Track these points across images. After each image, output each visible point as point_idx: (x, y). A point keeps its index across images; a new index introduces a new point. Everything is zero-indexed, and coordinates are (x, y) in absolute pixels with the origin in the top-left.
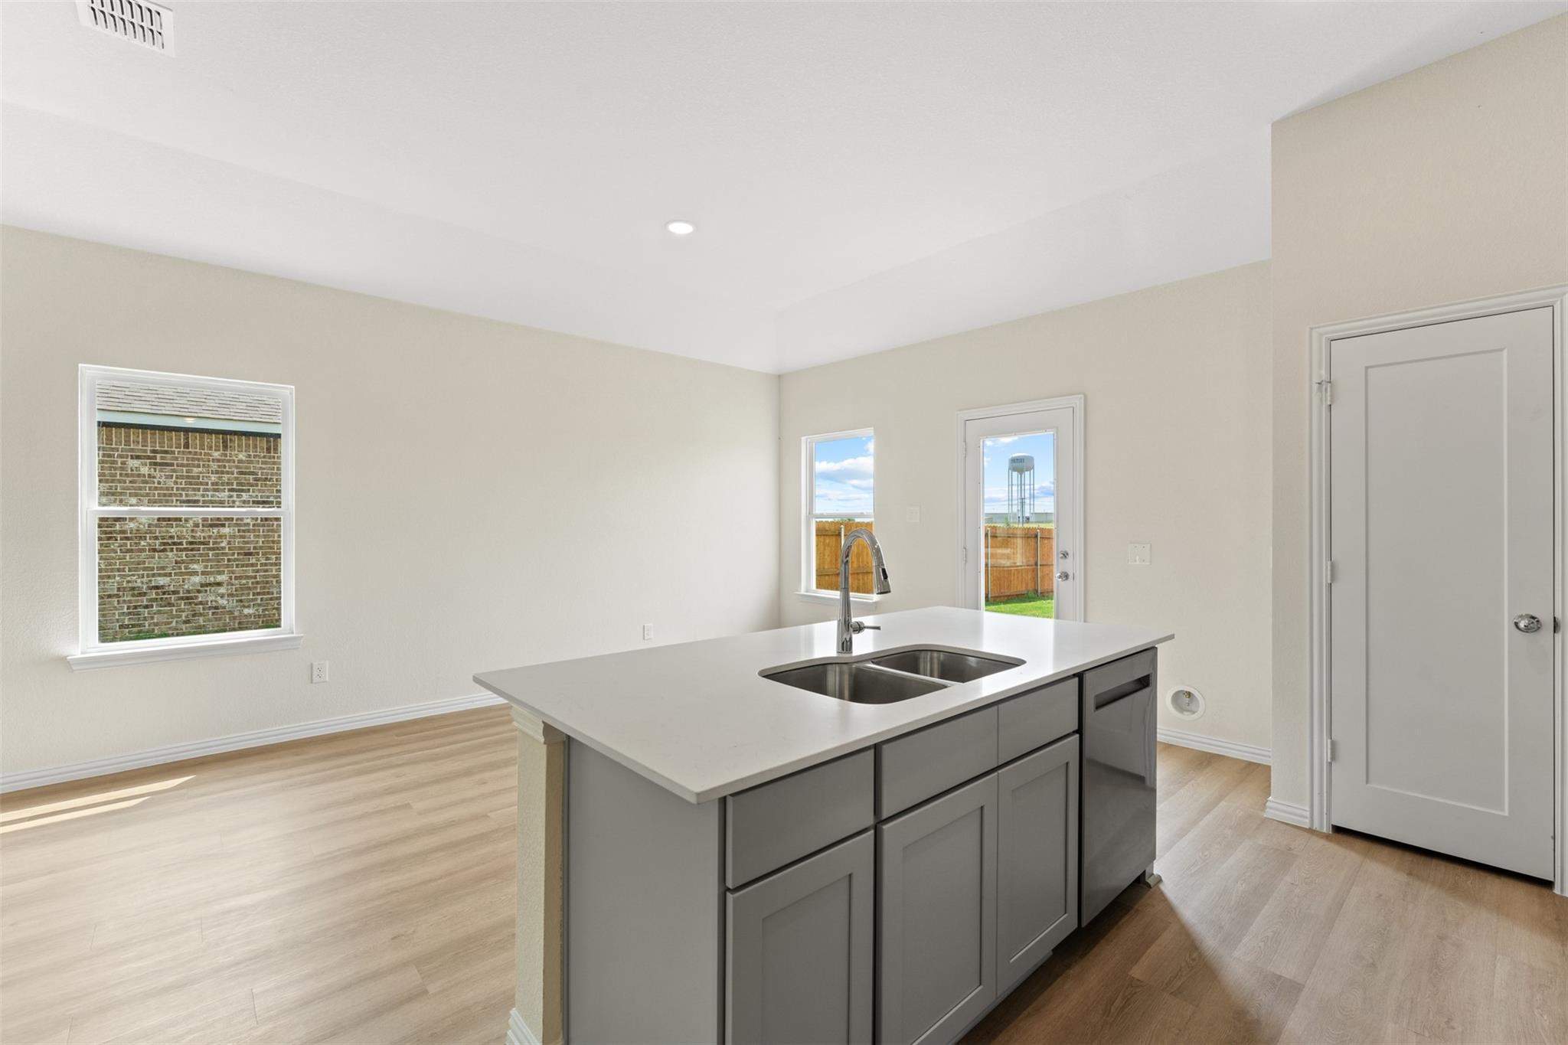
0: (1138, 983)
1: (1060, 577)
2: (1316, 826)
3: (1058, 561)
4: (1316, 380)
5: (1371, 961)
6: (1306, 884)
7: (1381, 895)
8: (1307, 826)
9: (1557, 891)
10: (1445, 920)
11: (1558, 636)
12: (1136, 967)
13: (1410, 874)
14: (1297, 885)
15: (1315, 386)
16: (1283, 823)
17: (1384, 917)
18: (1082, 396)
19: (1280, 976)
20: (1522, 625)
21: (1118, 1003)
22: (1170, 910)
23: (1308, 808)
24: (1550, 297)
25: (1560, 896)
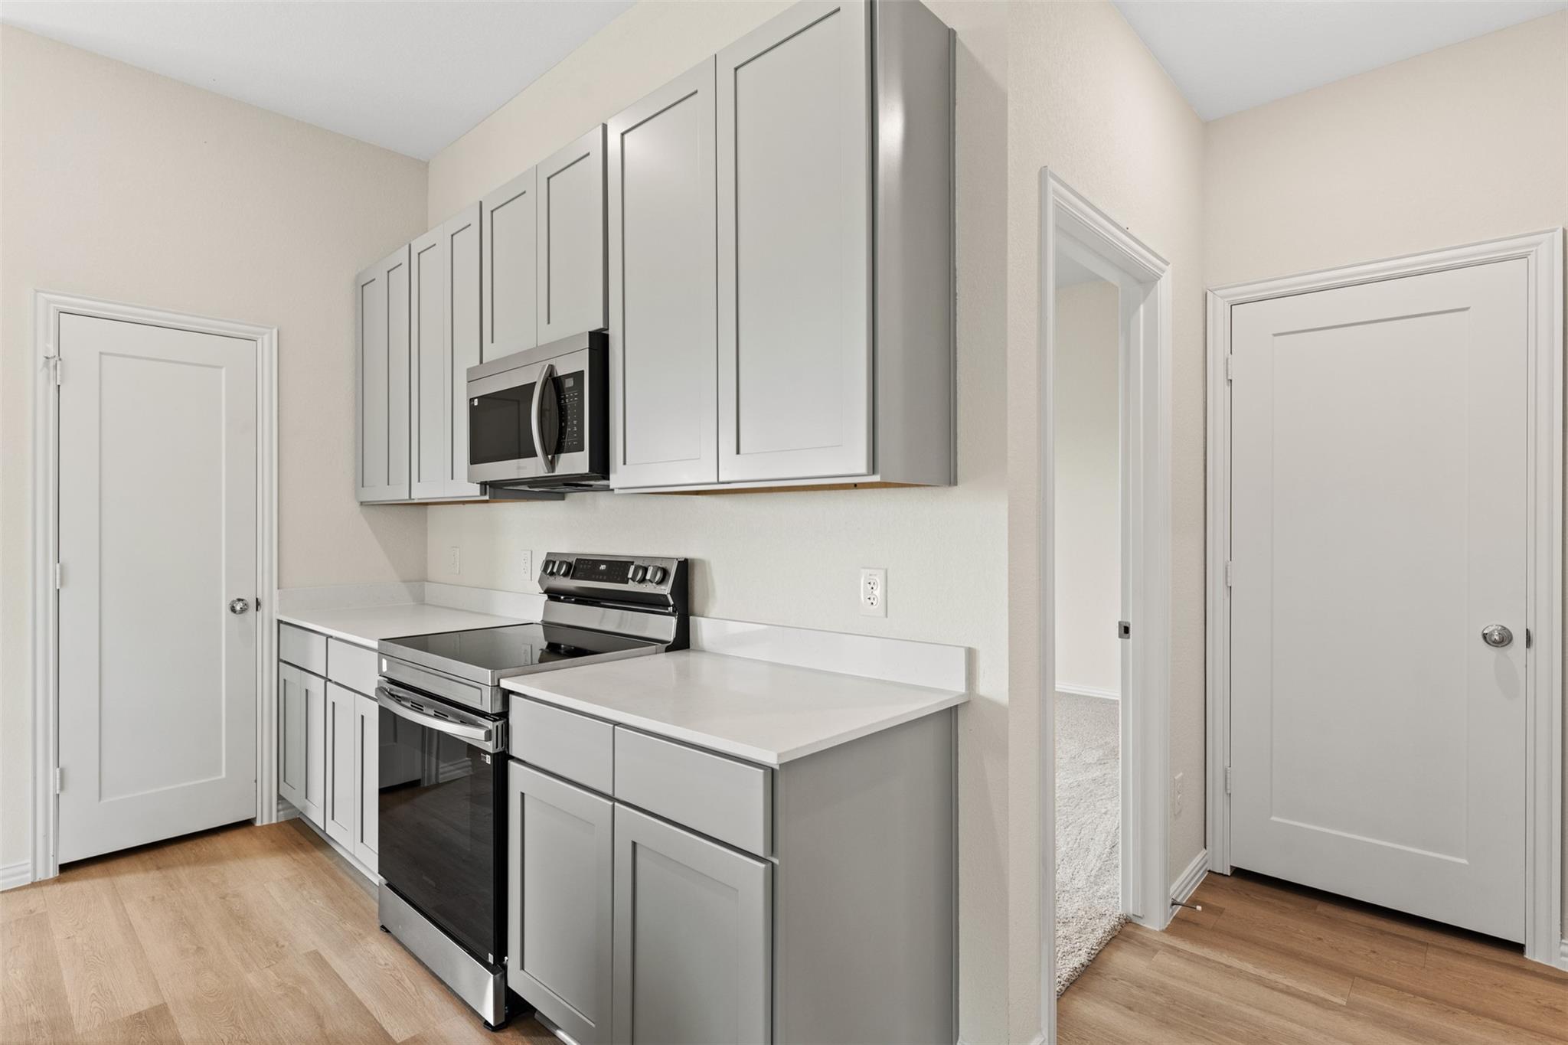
2: (41, 877)
4: (41, 354)
5: (195, 947)
6: (81, 929)
7: (153, 897)
8: (32, 882)
9: (258, 824)
10: (214, 885)
11: (259, 613)
13: (159, 868)
14: (74, 936)
17: (172, 910)
19: (142, 1012)
20: (238, 608)
23: (29, 860)
24: (254, 333)
25: (262, 827)
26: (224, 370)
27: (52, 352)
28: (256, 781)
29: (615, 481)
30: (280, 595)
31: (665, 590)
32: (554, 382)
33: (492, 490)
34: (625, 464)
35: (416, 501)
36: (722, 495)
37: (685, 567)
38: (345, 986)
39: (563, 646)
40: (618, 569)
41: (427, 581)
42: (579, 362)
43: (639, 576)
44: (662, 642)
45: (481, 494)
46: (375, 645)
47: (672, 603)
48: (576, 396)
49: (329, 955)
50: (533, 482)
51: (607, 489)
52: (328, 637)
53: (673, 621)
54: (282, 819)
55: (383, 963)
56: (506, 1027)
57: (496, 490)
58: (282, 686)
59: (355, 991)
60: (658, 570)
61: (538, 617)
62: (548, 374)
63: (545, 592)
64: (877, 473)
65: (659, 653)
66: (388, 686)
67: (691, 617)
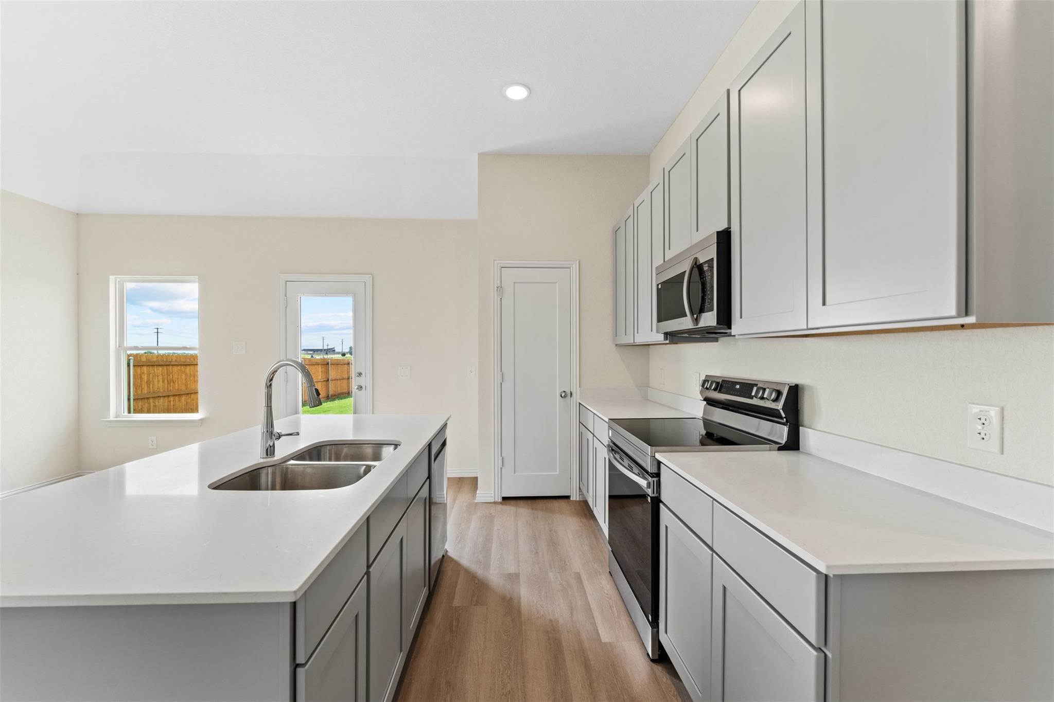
0: (459, 608)
1: (358, 389)
2: (496, 500)
3: (355, 377)
4: (496, 286)
5: (535, 551)
6: (503, 527)
7: (528, 521)
8: (493, 501)
9: (571, 499)
10: (549, 523)
11: (572, 398)
12: (455, 601)
13: (532, 509)
14: (500, 530)
15: (496, 288)
16: (485, 503)
17: (532, 530)
18: (370, 275)
19: (510, 574)
20: (563, 396)
21: (455, 624)
22: (457, 564)
23: (493, 492)
24: (570, 264)
25: (573, 501)
26: (557, 284)
27: (499, 285)
28: (571, 478)
29: (734, 330)
30: (580, 390)
31: (779, 406)
32: (698, 268)
33: (671, 337)
34: (741, 318)
35: (637, 344)
36: (827, 337)
37: (795, 391)
38: (586, 598)
39: (715, 435)
40: (746, 388)
41: (649, 387)
42: (710, 253)
43: (760, 395)
44: (776, 443)
45: (664, 340)
46: (607, 420)
47: (784, 415)
48: (709, 276)
49: (584, 577)
50: (689, 332)
51: (730, 335)
52: (594, 414)
53: (786, 429)
54: (581, 499)
55: (606, 592)
56: (657, 662)
57: (673, 337)
58: (581, 434)
59: (590, 602)
60: (773, 391)
61: (700, 414)
62: (694, 263)
63: (705, 400)
64: (972, 315)
65: (772, 450)
66: (611, 444)
67: (801, 428)
